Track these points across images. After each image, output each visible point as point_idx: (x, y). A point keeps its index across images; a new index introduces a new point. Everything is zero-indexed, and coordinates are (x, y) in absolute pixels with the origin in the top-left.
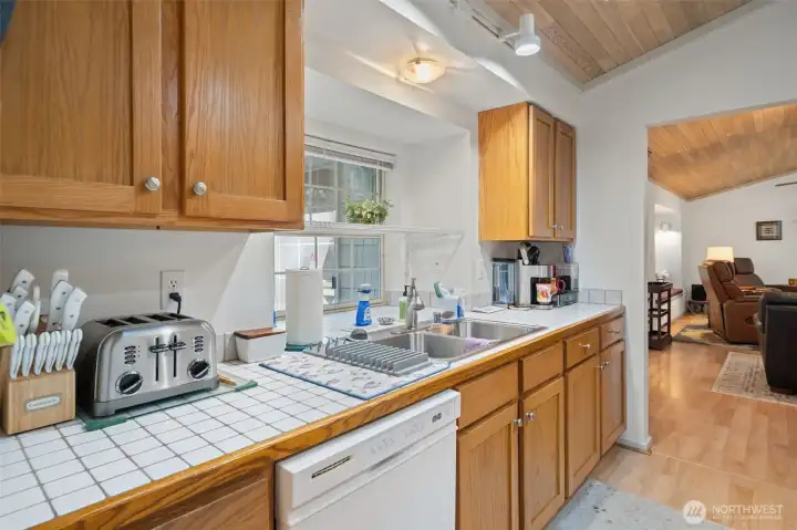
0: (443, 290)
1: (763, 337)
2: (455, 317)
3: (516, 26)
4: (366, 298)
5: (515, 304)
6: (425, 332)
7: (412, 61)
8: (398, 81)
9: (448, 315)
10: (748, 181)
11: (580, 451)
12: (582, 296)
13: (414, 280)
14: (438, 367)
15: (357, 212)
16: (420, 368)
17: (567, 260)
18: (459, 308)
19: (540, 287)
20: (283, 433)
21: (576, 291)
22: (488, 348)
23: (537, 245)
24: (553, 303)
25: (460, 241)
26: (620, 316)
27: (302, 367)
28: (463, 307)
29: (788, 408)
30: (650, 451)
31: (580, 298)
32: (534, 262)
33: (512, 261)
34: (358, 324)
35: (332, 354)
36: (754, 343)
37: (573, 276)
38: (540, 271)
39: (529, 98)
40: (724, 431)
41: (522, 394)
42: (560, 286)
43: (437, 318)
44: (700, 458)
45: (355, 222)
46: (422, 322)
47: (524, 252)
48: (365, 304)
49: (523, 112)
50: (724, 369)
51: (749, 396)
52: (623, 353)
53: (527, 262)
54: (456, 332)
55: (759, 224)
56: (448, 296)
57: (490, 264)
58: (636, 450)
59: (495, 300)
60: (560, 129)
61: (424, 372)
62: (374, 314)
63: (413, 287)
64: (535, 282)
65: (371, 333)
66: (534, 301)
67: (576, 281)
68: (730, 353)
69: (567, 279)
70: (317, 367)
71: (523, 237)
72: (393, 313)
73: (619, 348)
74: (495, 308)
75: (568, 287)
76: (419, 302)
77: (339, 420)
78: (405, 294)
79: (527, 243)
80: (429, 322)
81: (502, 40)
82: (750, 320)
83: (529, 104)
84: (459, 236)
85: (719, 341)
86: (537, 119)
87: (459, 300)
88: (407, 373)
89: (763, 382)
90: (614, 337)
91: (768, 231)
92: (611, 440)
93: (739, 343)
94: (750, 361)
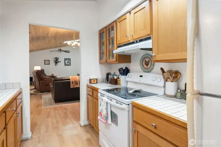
1: (53, 90)
26: (20, 93)
29: (60, 106)
30: (32, 137)
40: (50, 119)
44: (47, 131)
50: (43, 100)
51: (51, 106)
52: (22, 106)
55: (45, 61)
68: (43, 95)
85: (39, 92)
89: (53, 101)
90: (20, 101)
91: (47, 62)
92: (20, 140)
93: (44, 92)
94: (48, 97)
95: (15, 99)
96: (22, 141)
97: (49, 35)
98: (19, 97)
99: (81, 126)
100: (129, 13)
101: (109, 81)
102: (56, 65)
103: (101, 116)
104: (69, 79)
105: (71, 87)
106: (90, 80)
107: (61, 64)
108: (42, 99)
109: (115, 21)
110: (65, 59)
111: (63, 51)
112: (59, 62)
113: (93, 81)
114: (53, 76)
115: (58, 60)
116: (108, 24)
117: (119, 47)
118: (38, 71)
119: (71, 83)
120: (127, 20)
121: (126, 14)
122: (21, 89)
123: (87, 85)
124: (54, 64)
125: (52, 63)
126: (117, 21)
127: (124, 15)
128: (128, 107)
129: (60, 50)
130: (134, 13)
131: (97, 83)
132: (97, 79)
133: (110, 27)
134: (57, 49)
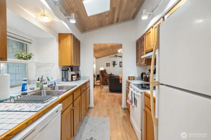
0: (49, 79)
1: (109, 83)
2: (54, 85)
3: (70, 15)
4: (25, 82)
5: (68, 81)
6: (46, 90)
7: (42, 15)
8: (36, 19)
9: (52, 85)
10: (105, 56)
11: (83, 111)
12: (81, 78)
13: (42, 76)
14: (55, 99)
15: (21, 56)
16: (51, 100)
17: (79, 70)
18: (55, 83)
19: (73, 77)
20: (10, 130)
21: (80, 77)
22: (65, 92)
23: (72, 67)
24: (76, 80)
25: (54, 66)
26: (89, 82)
27: (5, 107)
28: (56, 83)
30: (94, 107)
31: (81, 79)
32: (72, 71)
33: (67, 71)
34: (22, 91)
35: (17, 101)
36: (107, 85)
37: (80, 74)
38: (73, 73)
39: (72, 33)
40: (105, 101)
41: (73, 101)
42: (77, 76)
43: (49, 86)
45: (19, 59)
46: (44, 88)
47: (70, 69)
48: (25, 84)
49: (70, 36)
50: (103, 90)
51: (107, 94)
52: (89, 89)
53: (70, 71)
54: (54, 89)
55: (107, 64)
56: (51, 80)
57: (61, 71)
58: (92, 108)
59: (63, 80)
60: (77, 41)
61: (52, 100)
62: (28, 87)
63: (42, 78)
64: (72, 75)
65: (29, 93)
66: (72, 80)
67: (80, 75)
69: (79, 74)
70: (12, 106)
71: (70, 65)
72: (35, 86)
73: (89, 88)
74: (63, 82)
75: (79, 76)
76: (45, 82)
77: (30, 120)
78: (38, 80)
79: (70, 66)
80: (47, 87)
81: (66, 17)
82: (107, 80)
83: (71, 34)
84: (53, 64)
85: (102, 85)
86: (73, 38)
87: (55, 81)
88: (47, 102)
89: (109, 91)
90: (88, 86)
91: (108, 65)
92: (88, 107)
93: (105, 85)
94: (106, 88)
95: (85, 84)
96: (89, 108)
97: (108, 47)
98: (88, 84)
99: (122, 108)
100: (152, 28)
101: (143, 79)
102: (114, 67)
103: (129, 100)
104: (119, 77)
105: (120, 82)
106: (129, 77)
107: (117, 66)
108: (103, 88)
109: (145, 34)
110: (120, 62)
111: (118, 56)
112: (116, 64)
113: (131, 78)
114: (111, 74)
115: (115, 63)
116: (141, 37)
117: (147, 53)
118: (102, 70)
119: (120, 80)
120: (151, 33)
121: (150, 29)
122: (89, 80)
123: (127, 81)
124: (113, 66)
125: (111, 65)
126: (146, 34)
127: (149, 30)
128: (141, 95)
129: (116, 56)
130: (155, 28)
131: (134, 79)
132: (134, 77)
133: (142, 38)
134: (114, 55)
